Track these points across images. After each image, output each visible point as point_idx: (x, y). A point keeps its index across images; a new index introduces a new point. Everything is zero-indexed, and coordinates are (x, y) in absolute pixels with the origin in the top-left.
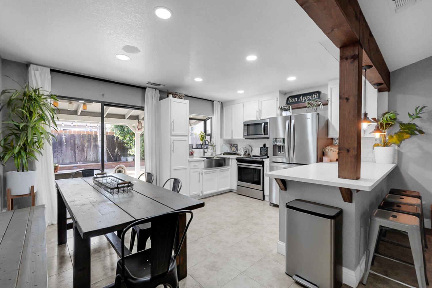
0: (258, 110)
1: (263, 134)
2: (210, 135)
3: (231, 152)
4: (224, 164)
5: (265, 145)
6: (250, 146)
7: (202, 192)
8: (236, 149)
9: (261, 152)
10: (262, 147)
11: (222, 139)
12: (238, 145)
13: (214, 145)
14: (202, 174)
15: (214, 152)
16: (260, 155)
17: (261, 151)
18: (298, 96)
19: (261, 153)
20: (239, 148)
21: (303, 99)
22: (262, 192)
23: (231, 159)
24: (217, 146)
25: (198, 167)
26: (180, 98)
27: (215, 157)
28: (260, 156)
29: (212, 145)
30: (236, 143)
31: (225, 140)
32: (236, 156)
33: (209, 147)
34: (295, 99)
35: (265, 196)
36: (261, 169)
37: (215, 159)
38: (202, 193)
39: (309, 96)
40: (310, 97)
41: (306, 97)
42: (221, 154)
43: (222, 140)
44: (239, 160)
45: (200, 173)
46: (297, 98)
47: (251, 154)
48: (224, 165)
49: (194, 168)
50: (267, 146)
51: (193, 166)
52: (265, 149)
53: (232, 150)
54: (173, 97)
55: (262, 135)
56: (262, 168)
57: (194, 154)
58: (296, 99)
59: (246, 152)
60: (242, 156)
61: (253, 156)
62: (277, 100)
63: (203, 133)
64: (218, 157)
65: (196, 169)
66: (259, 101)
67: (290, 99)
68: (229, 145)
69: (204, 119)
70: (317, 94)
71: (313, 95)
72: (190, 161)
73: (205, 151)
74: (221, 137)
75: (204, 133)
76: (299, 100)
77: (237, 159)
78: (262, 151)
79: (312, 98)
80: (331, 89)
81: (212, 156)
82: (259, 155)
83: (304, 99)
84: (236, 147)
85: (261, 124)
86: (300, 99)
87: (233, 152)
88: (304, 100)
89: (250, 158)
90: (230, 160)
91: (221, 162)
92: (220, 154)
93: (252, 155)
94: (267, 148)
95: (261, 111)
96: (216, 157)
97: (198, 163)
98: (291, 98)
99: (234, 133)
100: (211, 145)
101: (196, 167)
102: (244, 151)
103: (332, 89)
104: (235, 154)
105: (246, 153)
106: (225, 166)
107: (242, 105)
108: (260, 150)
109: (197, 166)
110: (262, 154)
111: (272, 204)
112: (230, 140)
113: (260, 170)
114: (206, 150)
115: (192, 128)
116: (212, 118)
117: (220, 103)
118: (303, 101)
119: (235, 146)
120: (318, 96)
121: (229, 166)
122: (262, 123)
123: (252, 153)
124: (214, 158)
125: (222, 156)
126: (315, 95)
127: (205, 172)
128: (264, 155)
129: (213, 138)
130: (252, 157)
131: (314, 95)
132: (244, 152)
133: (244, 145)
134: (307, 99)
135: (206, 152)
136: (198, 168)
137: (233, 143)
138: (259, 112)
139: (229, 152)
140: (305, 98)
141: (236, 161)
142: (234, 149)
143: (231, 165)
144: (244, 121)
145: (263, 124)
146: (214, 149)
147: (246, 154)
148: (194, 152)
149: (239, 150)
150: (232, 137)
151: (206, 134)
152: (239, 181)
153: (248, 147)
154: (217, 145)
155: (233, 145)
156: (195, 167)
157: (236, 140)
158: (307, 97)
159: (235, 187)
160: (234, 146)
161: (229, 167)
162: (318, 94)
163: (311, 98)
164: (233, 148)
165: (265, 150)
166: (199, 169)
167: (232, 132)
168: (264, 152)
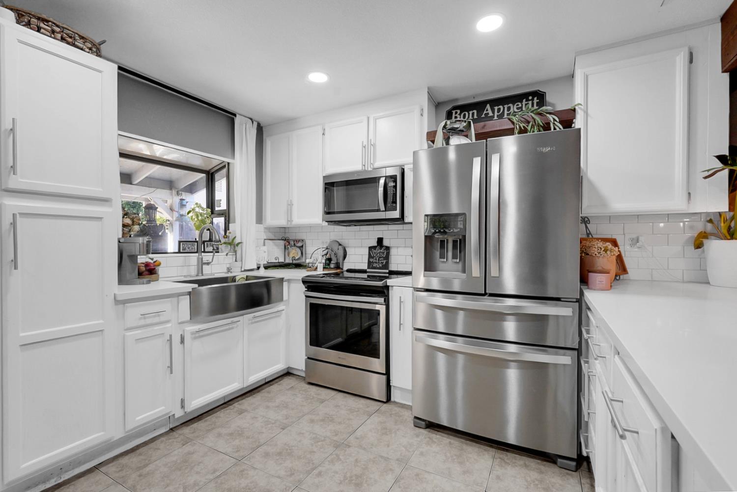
0: (365, 143)
1: (382, 208)
2: (227, 215)
3: (289, 261)
4: (266, 295)
5: (380, 241)
6: (340, 245)
7: (183, 401)
8: (302, 253)
9: (371, 260)
10: (374, 247)
11: (261, 227)
12: (306, 241)
13: (237, 241)
14: (182, 341)
15: (236, 261)
16: (368, 268)
17: (370, 256)
18: (479, 106)
19: (370, 264)
20: (310, 249)
21: (493, 113)
22: (384, 377)
23: (289, 281)
24: (244, 244)
25: (162, 319)
26: (63, 39)
27: (237, 278)
28: (368, 270)
29: (231, 240)
30: (303, 238)
31: (269, 229)
32: (302, 273)
33: (220, 246)
34: (471, 112)
35: (392, 389)
36: (382, 309)
37: (236, 283)
38: (183, 407)
39: (511, 105)
40: (515, 106)
41: (501, 107)
42: (258, 268)
43: (263, 230)
44: (311, 285)
45: (170, 340)
46: (475, 111)
47: (343, 265)
48: (266, 300)
49: (142, 322)
50: (386, 243)
51: (140, 319)
52: (382, 251)
53: (291, 255)
54: (17, 23)
55: (378, 210)
56: (384, 307)
57: (161, 271)
58: (473, 114)
59: (330, 260)
60: (320, 271)
61: (349, 271)
62: (422, 115)
63: (203, 209)
64: (247, 278)
65: (156, 328)
66: (368, 118)
67: (456, 113)
68: (282, 243)
69: (208, 169)
70: (533, 100)
71: (521, 102)
72: (119, 298)
73: (205, 260)
74: (260, 219)
75: (208, 207)
76: (483, 116)
77: (304, 282)
78: (373, 258)
79: (521, 107)
80: (586, 78)
81: (230, 275)
82: (365, 266)
83: (498, 112)
84: (302, 246)
85: (375, 180)
86: (485, 112)
87: (294, 262)
88: (496, 114)
89: (341, 278)
90: (285, 284)
91: (256, 290)
92: (256, 267)
93: (345, 268)
94: (388, 248)
95: (374, 145)
96: (240, 277)
97: (165, 306)
98: (459, 111)
99: (295, 208)
100: (225, 243)
101: (156, 320)
102: (324, 258)
103: (587, 76)
104: (298, 266)
105: (330, 262)
106: (269, 303)
107: (320, 128)
108: (367, 253)
109: (159, 316)
110: (375, 265)
111: (424, 423)
112: (284, 229)
113: (378, 313)
114: (207, 257)
115: (182, 200)
116: (231, 166)
117: (255, 124)
118: (496, 118)
119: (300, 244)
120: (537, 102)
121: (282, 303)
122: (379, 178)
123: (345, 264)
124: (235, 281)
125: (262, 272)
126: (528, 100)
127: (192, 333)
128: (380, 268)
129: (234, 222)
130: (346, 274)
131: (524, 100)
132: (324, 261)
133: (323, 242)
134: (506, 112)
135: (208, 264)
136: (168, 322)
137: (292, 237)
138: (369, 147)
139: (281, 260)
140: (499, 110)
141: (303, 288)
142: (295, 253)
143: (288, 300)
144: (324, 175)
145: (382, 181)
146: (235, 252)
147: (329, 265)
148: (159, 264)
149: (309, 256)
150: (290, 220)
151: (212, 212)
152: (311, 345)
153: (335, 247)
154: (244, 241)
155: (292, 243)
156: (149, 321)
157: (299, 227)
158: (506, 106)
159: (299, 363)
160: (294, 244)
161: (281, 307)
162: (536, 98)
163: (517, 108)
164: (294, 251)
165: (383, 253)
166: (169, 325)
167: (290, 205)
168: (379, 260)
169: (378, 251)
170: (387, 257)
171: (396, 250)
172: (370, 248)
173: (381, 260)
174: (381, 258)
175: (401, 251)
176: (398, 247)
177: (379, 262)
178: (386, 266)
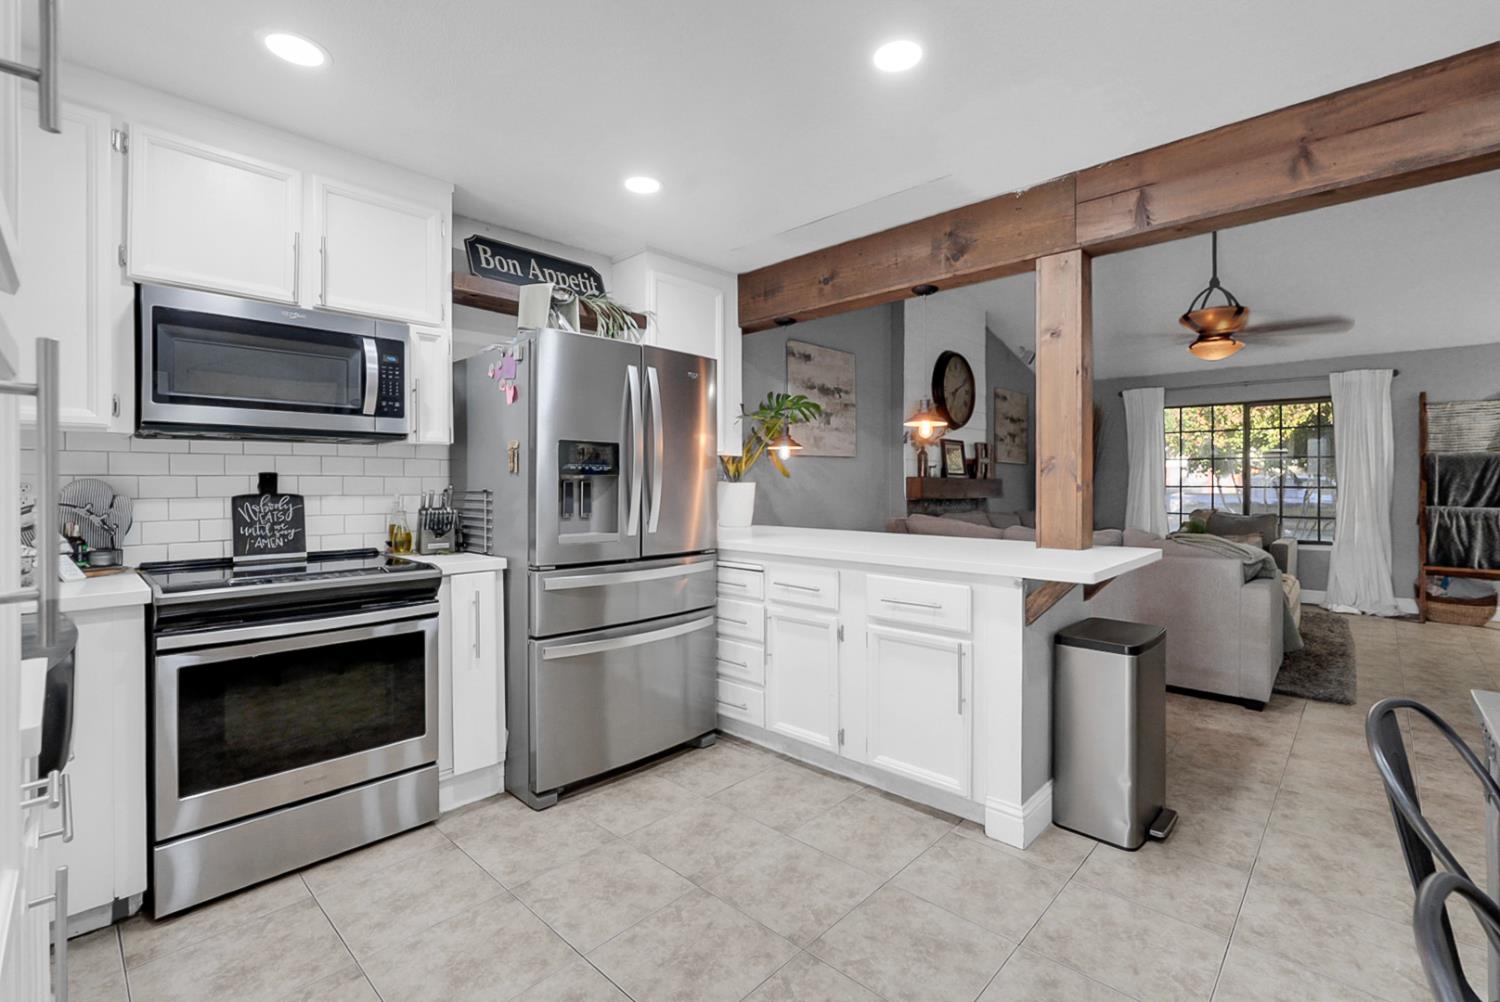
5: (268, 482)
9: (245, 532)
10: (252, 499)
16: (236, 554)
17: (238, 522)
19: (240, 543)
21: (544, 277)
28: (235, 559)
36: (431, 626)
40: (572, 281)
50: (284, 486)
52: (279, 506)
71: (577, 277)
76: (531, 277)
78: (250, 525)
79: (579, 286)
82: (223, 552)
85: (346, 339)
86: (532, 271)
94: (297, 499)
108: (228, 515)
110: (260, 543)
120: (595, 286)
122: (358, 337)
126: (583, 277)
128: (279, 550)
131: (579, 275)
134: (561, 284)
145: (371, 346)
162: (591, 278)
165: (285, 511)
168: (272, 529)
169: (266, 505)
170: (299, 520)
171: (318, 502)
172: (237, 501)
173: (281, 529)
174: (280, 523)
175: (331, 505)
176: (321, 497)
177: (274, 535)
178: (298, 543)
